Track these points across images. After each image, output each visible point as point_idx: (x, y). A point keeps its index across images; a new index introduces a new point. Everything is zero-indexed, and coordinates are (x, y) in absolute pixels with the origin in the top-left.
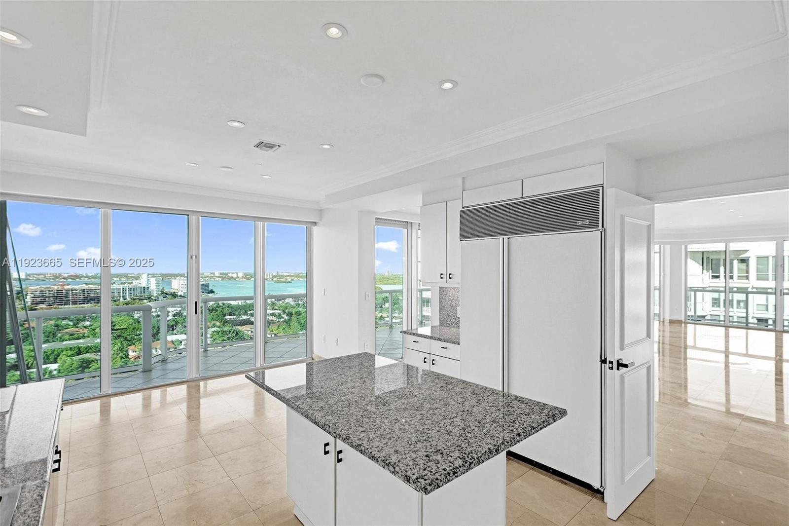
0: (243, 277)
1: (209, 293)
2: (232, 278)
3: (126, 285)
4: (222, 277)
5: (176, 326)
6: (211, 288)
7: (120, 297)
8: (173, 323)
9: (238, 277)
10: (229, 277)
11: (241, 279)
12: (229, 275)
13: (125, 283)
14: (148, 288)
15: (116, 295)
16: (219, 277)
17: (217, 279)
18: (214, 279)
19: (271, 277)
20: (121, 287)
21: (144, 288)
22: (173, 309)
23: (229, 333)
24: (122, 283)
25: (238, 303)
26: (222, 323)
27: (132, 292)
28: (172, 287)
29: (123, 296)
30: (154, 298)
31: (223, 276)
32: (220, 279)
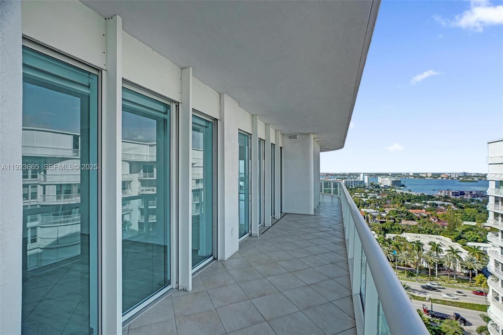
0: (431, 177)
1: (401, 186)
2: (422, 177)
3: (353, 179)
4: (414, 177)
5: (370, 204)
6: (402, 183)
7: (350, 185)
8: (369, 202)
9: (427, 177)
10: (420, 176)
11: (429, 178)
12: (420, 175)
13: (352, 178)
14: (363, 181)
15: (348, 184)
16: (412, 176)
17: (410, 177)
18: (408, 177)
19: (457, 177)
20: (350, 181)
21: (362, 181)
22: (372, 194)
23: (402, 213)
24: (351, 179)
25: (418, 194)
26: (399, 206)
27: (356, 183)
28: (378, 182)
29: (351, 185)
30: (367, 188)
31: (416, 176)
32: (413, 178)
